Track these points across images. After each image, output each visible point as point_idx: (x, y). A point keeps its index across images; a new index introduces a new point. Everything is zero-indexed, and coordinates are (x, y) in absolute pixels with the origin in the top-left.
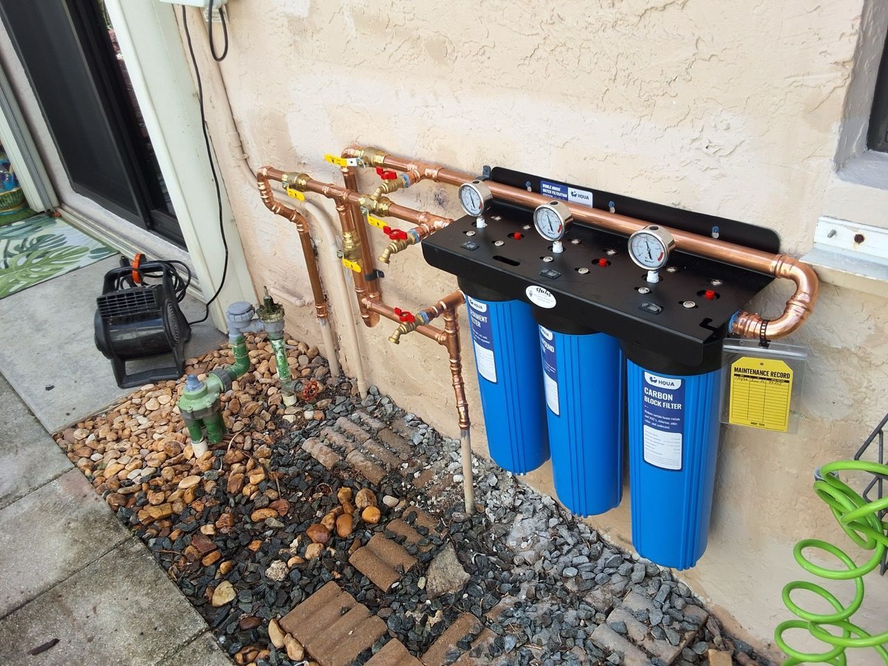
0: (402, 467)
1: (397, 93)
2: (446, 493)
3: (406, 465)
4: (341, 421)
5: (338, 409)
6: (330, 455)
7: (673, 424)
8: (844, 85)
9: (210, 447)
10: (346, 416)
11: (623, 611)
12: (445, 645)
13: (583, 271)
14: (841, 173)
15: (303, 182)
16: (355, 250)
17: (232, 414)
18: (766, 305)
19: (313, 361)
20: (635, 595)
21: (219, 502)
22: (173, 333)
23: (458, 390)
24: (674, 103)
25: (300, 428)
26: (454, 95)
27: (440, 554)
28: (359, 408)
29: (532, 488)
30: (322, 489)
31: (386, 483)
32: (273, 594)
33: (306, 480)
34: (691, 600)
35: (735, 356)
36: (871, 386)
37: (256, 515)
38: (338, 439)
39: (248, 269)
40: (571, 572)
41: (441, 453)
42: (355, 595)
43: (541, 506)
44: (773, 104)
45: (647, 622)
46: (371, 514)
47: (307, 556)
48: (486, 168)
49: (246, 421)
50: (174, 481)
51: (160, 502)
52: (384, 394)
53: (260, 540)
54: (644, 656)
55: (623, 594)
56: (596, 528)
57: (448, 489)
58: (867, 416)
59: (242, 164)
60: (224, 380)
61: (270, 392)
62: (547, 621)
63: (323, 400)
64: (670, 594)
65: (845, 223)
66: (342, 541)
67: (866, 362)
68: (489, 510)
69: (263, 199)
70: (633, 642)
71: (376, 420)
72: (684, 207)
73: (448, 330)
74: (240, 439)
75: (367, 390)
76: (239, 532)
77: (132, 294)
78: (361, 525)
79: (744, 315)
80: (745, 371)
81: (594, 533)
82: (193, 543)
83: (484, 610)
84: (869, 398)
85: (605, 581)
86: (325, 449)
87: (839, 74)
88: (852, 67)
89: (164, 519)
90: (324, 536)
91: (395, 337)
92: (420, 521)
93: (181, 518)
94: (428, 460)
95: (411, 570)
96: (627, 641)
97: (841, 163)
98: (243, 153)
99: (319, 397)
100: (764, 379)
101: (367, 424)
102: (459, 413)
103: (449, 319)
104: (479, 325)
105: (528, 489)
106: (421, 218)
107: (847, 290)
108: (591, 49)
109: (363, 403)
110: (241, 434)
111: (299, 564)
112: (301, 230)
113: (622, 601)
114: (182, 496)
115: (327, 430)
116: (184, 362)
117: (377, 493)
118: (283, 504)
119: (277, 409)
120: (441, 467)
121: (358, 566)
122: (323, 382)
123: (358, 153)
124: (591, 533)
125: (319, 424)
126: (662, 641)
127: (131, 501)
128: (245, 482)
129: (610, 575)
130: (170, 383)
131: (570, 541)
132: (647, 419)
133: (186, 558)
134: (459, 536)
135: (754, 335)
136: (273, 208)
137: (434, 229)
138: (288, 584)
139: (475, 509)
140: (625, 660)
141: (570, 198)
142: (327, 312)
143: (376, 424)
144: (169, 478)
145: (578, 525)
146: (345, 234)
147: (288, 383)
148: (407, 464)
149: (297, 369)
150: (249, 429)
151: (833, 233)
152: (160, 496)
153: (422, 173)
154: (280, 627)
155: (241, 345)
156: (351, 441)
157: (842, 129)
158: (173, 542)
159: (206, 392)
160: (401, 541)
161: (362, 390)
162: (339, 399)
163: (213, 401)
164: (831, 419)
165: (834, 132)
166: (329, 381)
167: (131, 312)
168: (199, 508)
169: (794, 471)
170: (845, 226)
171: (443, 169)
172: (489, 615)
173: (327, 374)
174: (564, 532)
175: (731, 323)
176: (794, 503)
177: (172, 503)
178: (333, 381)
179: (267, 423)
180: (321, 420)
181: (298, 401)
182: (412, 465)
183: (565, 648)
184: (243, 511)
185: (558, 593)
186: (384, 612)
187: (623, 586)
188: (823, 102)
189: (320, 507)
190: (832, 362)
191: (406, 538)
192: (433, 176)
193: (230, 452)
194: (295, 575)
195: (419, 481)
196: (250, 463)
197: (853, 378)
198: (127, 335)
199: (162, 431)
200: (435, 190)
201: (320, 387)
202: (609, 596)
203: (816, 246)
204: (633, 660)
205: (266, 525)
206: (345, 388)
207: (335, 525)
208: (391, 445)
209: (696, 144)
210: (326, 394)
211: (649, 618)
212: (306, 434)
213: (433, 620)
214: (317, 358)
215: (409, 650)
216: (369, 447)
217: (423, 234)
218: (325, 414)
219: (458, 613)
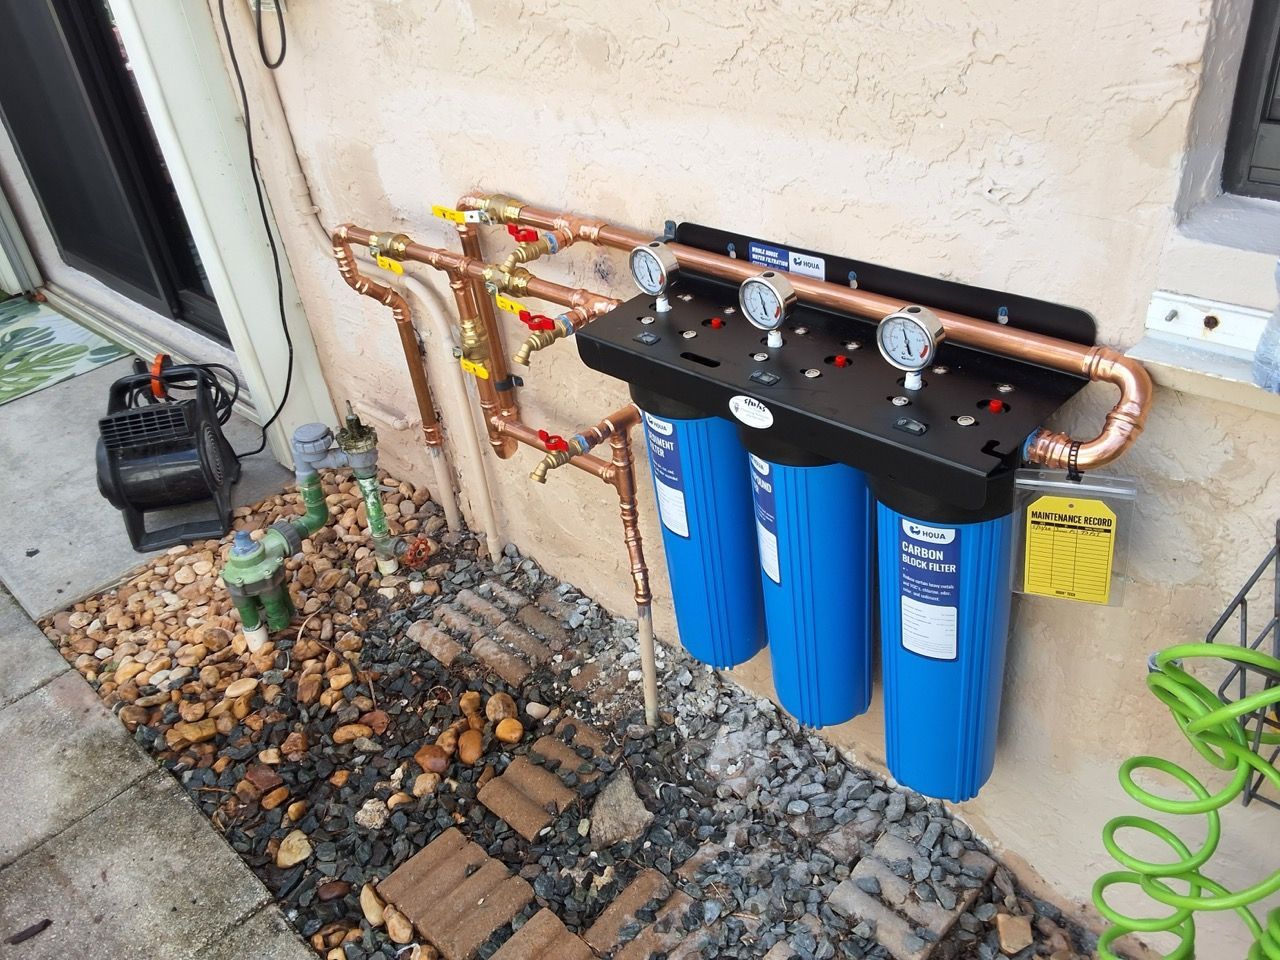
0: (554, 661)
1: (537, 114)
2: (617, 697)
3: (559, 658)
4: (464, 595)
5: (458, 579)
6: (448, 644)
7: (944, 593)
8: (1188, 99)
9: (271, 637)
10: (471, 588)
11: (874, 862)
12: (618, 916)
13: (812, 374)
14: (1185, 227)
15: (401, 247)
16: (480, 346)
17: (303, 588)
18: (1077, 419)
19: (421, 509)
20: (891, 838)
21: (285, 716)
22: (214, 471)
23: (633, 549)
24: (942, 126)
25: (404, 607)
26: (621, 117)
27: (610, 785)
28: (490, 577)
29: (742, 687)
30: (437, 695)
31: (530, 684)
32: (366, 848)
33: (414, 682)
34: (971, 844)
35: (1032, 495)
36: (1228, 535)
37: (341, 734)
38: (459, 622)
39: (323, 375)
40: (799, 807)
41: (610, 639)
42: (487, 847)
43: (755, 713)
44: (1085, 127)
45: (909, 877)
46: (509, 730)
47: (416, 792)
48: (670, 224)
49: (324, 597)
50: (219, 687)
51: (199, 717)
52: (527, 556)
53: (347, 769)
54: (904, 926)
55: (874, 837)
56: (835, 744)
57: (620, 691)
58: (1223, 579)
59: (311, 221)
60: (290, 537)
61: (358, 555)
62: (766, 877)
63: (437, 566)
64: (942, 835)
65: (1191, 300)
66: (467, 769)
67: (1221, 502)
68: (681, 721)
69: (342, 272)
70: (890, 906)
71: (514, 593)
72: (957, 279)
73: (617, 461)
74: (315, 624)
75: (501, 550)
76: (316, 759)
77: (151, 414)
78: (495, 746)
79: (1045, 435)
80: (1047, 516)
81: (832, 750)
82: (247, 777)
83: (675, 865)
84: (1227, 553)
85: (849, 819)
86: (441, 636)
87: (1182, 81)
88: (1200, 71)
89: (204, 742)
90: (441, 763)
91: (539, 473)
92: (580, 738)
93: (229, 740)
94: (591, 650)
95: (569, 809)
96: (880, 904)
97: (1185, 212)
98: (312, 204)
99: (431, 561)
100: (1075, 527)
101: (502, 600)
102: (635, 581)
103: (619, 446)
104: (662, 454)
105: (736, 690)
106: (575, 298)
107: (1193, 397)
108: (821, 48)
109: (496, 569)
110: (318, 616)
111: (404, 804)
112: (400, 318)
113: (873, 846)
114: (231, 709)
115: (444, 609)
116: (231, 513)
117: (517, 699)
118: (380, 717)
119: (369, 579)
120: (610, 660)
121: (492, 805)
122: (437, 539)
123: (481, 203)
124: (827, 751)
125: (431, 601)
126: (931, 904)
127: (156, 716)
128: (324, 686)
129: (856, 810)
130: (211, 544)
131: (798, 762)
132: (906, 586)
133: (238, 799)
134: (638, 759)
135: (1060, 464)
136: (358, 286)
137: (594, 315)
138: (388, 833)
139: (660, 720)
140: (879, 931)
141: (793, 267)
142: (441, 438)
143: (514, 600)
144: (211, 682)
145: (810, 740)
146: (463, 323)
147: (384, 541)
148: (561, 657)
149: (397, 521)
150: (329, 609)
151: (1174, 315)
152: (199, 709)
153: (575, 232)
154: (378, 895)
155: (314, 488)
156: (479, 624)
157: (1185, 163)
158: (218, 775)
159: (263, 556)
160: (552, 768)
161: (493, 550)
162: (461, 564)
163: (274, 569)
164: (1171, 583)
165: (1174, 166)
166: (446, 538)
167: (150, 440)
168: (257, 726)
169: (1118, 658)
170: (1190, 304)
171: (605, 226)
172: (682, 872)
173: (442, 527)
174: (788, 749)
175: (1027, 448)
176: (1118, 703)
177: (217, 718)
178: (451, 538)
179: (354, 599)
180: (435, 595)
181: (400, 567)
182: (569, 657)
183: (792, 917)
184: (321, 729)
185: (780, 838)
186: (529, 870)
187: (874, 826)
188: (1157, 124)
189: (434, 721)
190: (1173, 502)
191: (560, 763)
192: (592, 237)
193: (300, 643)
194: (399, 820)
195: (579, 681)
196: (331, 658)
197: (1202, 524)
198: (146, 474)
199: (200, 613)
200: (595, 257)
201: (433, 547)
202: (854, 841)
203: (1149, 333)
204: (890, 932)
205: (355, 748)
206: (469, 547)
207: (456, 746)
208: (537, 630)
209: (975, 186)
210: (440, 557)
211: (912, 870)
212: (412, 616)
213: (600, 881)
214: (426, 503)
215: (566, 924)
216: (506, 632)
217: (578, 322)
218: (440, 586)
219: (636, 869)
